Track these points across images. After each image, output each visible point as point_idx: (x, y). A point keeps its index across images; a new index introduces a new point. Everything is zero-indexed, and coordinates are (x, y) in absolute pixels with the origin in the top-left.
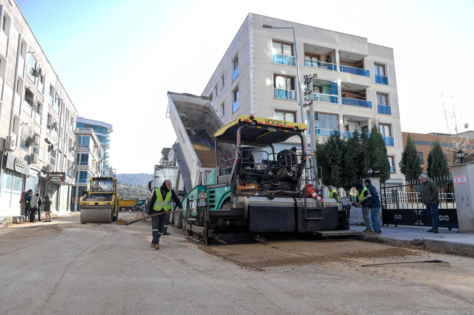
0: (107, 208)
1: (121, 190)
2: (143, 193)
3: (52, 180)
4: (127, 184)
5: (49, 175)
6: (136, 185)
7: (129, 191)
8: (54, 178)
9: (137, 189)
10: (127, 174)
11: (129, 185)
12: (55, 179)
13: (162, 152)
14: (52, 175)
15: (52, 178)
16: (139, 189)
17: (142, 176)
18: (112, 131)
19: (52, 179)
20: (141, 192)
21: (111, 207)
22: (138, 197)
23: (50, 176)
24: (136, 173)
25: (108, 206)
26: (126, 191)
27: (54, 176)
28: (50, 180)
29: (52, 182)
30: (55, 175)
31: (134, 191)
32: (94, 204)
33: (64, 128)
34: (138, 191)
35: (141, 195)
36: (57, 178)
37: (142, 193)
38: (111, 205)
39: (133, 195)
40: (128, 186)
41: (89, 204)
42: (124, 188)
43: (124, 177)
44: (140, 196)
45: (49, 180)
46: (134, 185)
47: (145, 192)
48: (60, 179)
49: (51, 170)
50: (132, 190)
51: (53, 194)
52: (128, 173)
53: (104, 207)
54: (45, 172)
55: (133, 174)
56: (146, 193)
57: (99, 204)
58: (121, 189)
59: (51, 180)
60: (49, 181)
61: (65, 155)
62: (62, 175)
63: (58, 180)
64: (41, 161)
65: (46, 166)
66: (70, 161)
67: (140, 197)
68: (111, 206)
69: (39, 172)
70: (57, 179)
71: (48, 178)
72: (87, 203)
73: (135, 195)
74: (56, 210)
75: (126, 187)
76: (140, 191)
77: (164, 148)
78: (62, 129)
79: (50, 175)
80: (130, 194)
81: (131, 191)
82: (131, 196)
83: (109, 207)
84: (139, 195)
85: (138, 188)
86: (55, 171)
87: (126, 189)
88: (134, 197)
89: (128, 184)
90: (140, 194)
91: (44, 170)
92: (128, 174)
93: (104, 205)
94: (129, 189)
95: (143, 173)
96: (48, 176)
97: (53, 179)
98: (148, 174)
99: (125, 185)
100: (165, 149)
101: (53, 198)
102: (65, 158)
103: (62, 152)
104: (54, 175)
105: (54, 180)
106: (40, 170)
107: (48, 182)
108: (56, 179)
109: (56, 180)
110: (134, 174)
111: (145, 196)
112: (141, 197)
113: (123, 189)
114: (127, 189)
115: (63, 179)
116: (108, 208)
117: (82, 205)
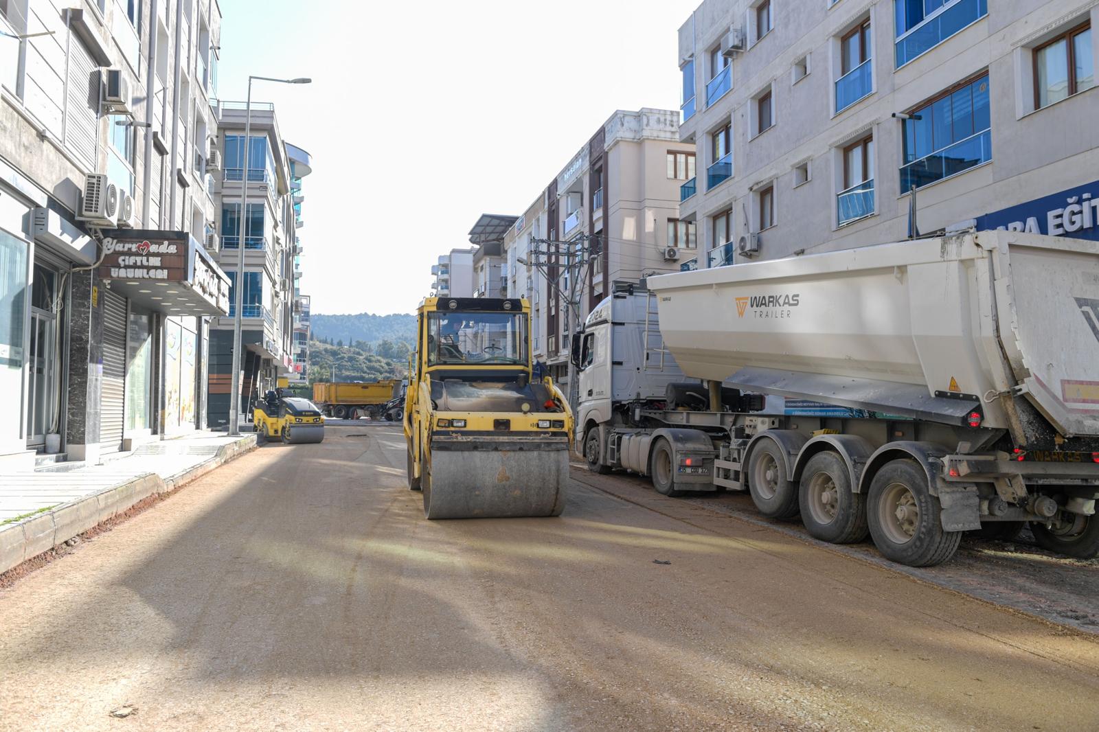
0: (549, 444)
1: (318, 354)
2: (376, 365)
3: (123, 273)
4: (329, 340)
5: (100, 241)
6: (354, 344)
7: (338, 360)
8: (131, 260)
9: (359, 354)
10: (324, 315)
11: (335, 342)
12: (135, 266)
13: (470, 233)
14: (119, 247)
15: (120, 259)
16: (365, 355)
17: (363, 320)
18: (309, 171)
19: (119, 267)
20: (370, 361)
21: (565, 439)
22: (363, 375)
23: (105, 252)
24: (346, 314)
25: (554, 434)
26: (331, 358)
27: (129, 253)
28: (108, 275)
29: (119, 288)
30: (134, 247)
31: (351, 359)
32: (491, 428)
33: (170, 32)
34: (361, 357)
35: (371, 368)
36: (145, 263)
37: (372, 364)
38: (565, 429)
39: (348, 370)
40: (332, 344)
41: (469, 428)
42: (326, 350)
43: (318, 322)
44: (368, 371)
45: (103, 272)
46: (348, 343)
47: (380, 361)
48: (162, 268)
49: (110, 209)
50: (345, 355)
51: (133, 356)
52: (326, 314)
53: (537, 440)
54: (78, 218)
55: (339, 315)
56: (383, 364)
57: (513, 428)
58: (318, 352)
59: (115, 273)
60: (107, 282)
61: (179, 171)
62: (173, 249)
63: (152, 273)
64: (42, 136)
65: (81, 183)
66: (202, 214)
67: (369, 374)
68: (566, 434)
69: (38, 206)
70: (149, 268)
71: (98, 258)
72: (459, 420)
73: (354, 369)
74: (149, 431)
75: (329, 347)
76: (366, 359)
77: (484, 216)
78: (163, 35)
79: (110, 246)
80: (342, 366)
81: (343, 358)
82: (343, 371)
83: (558, 439)
84: (365, 368)
85: (362, 352)
86: (134, 223)
87: (331, 352)
88: (353, 375)
89: (332, 340)
90: (367, 367)
91: (68, 202)
92: (328, 316)
93: (535, 429)
94: (339, 354)
95: (366, 313)
96: (99, 250)
97: (126, 267)
98: (378, 315)
99: (325, 342)
100: (486, 221)
101: (133, 375)
102: (178, 189)
103: (168, 146)
104: (127, 246)
105: (130, 273)
106: (42, 201)
107: (99, 284)
108: (142, 267)
109: (139, 273)
110: (343, 315)
111: (381, 373)
112: (372, 374)
113: (324, 353)
114: (334, 353)
115: (178, 269)
116: (553, 447)
117: (436, 428)
